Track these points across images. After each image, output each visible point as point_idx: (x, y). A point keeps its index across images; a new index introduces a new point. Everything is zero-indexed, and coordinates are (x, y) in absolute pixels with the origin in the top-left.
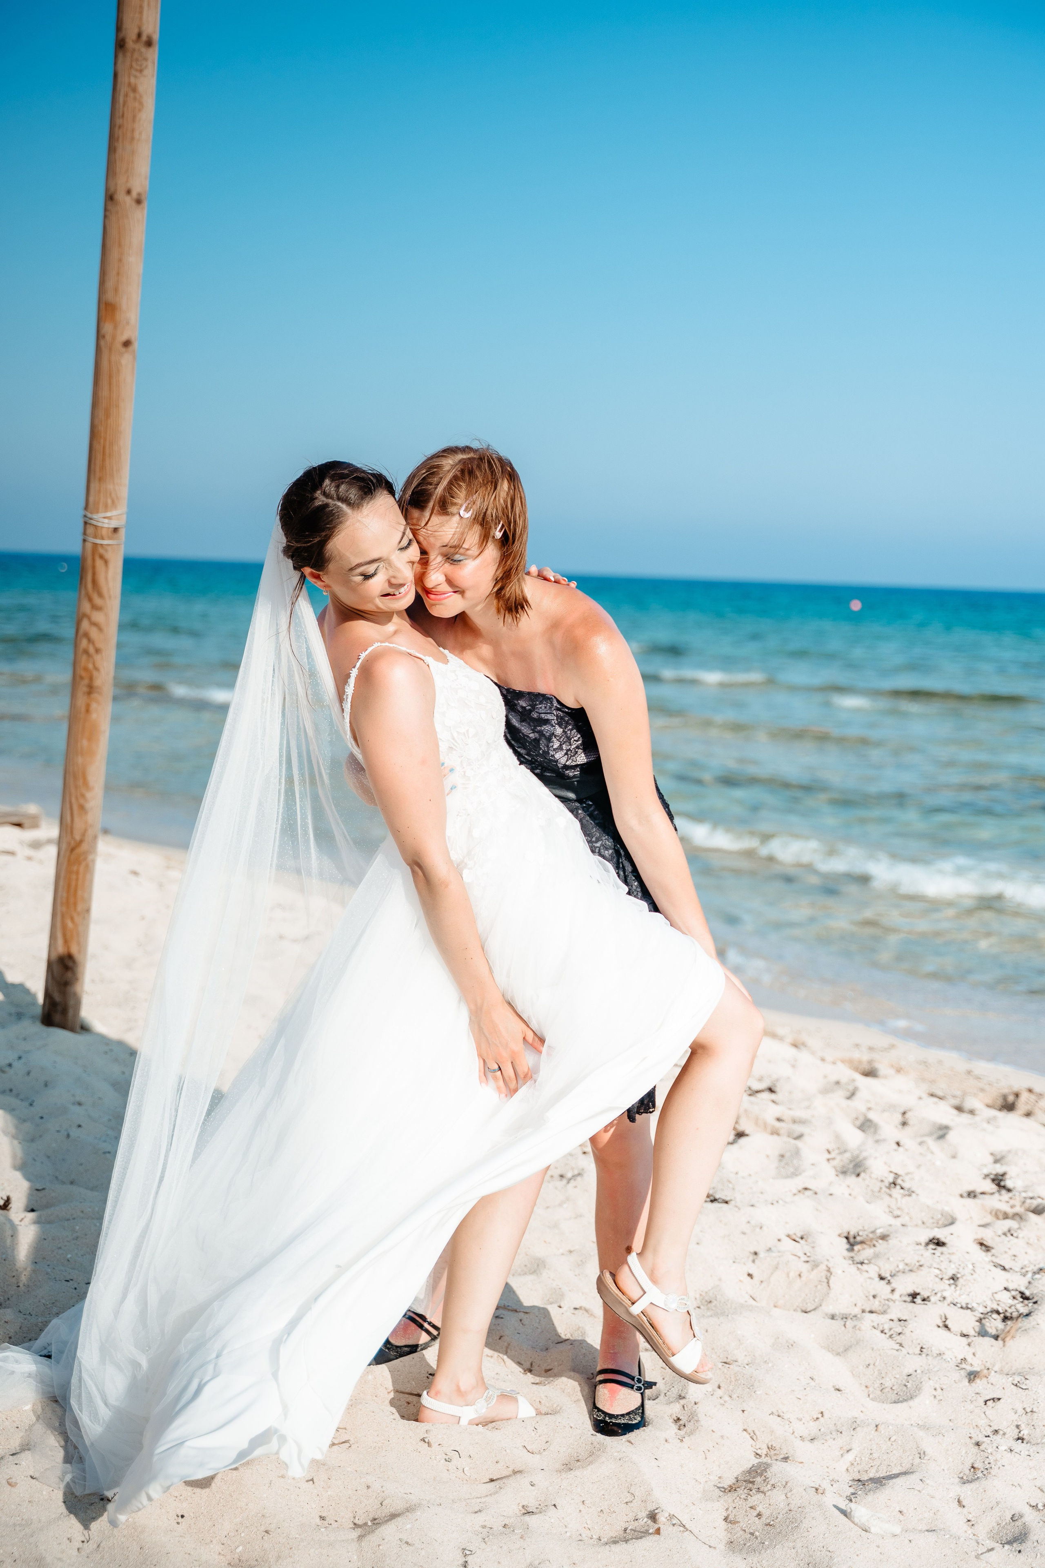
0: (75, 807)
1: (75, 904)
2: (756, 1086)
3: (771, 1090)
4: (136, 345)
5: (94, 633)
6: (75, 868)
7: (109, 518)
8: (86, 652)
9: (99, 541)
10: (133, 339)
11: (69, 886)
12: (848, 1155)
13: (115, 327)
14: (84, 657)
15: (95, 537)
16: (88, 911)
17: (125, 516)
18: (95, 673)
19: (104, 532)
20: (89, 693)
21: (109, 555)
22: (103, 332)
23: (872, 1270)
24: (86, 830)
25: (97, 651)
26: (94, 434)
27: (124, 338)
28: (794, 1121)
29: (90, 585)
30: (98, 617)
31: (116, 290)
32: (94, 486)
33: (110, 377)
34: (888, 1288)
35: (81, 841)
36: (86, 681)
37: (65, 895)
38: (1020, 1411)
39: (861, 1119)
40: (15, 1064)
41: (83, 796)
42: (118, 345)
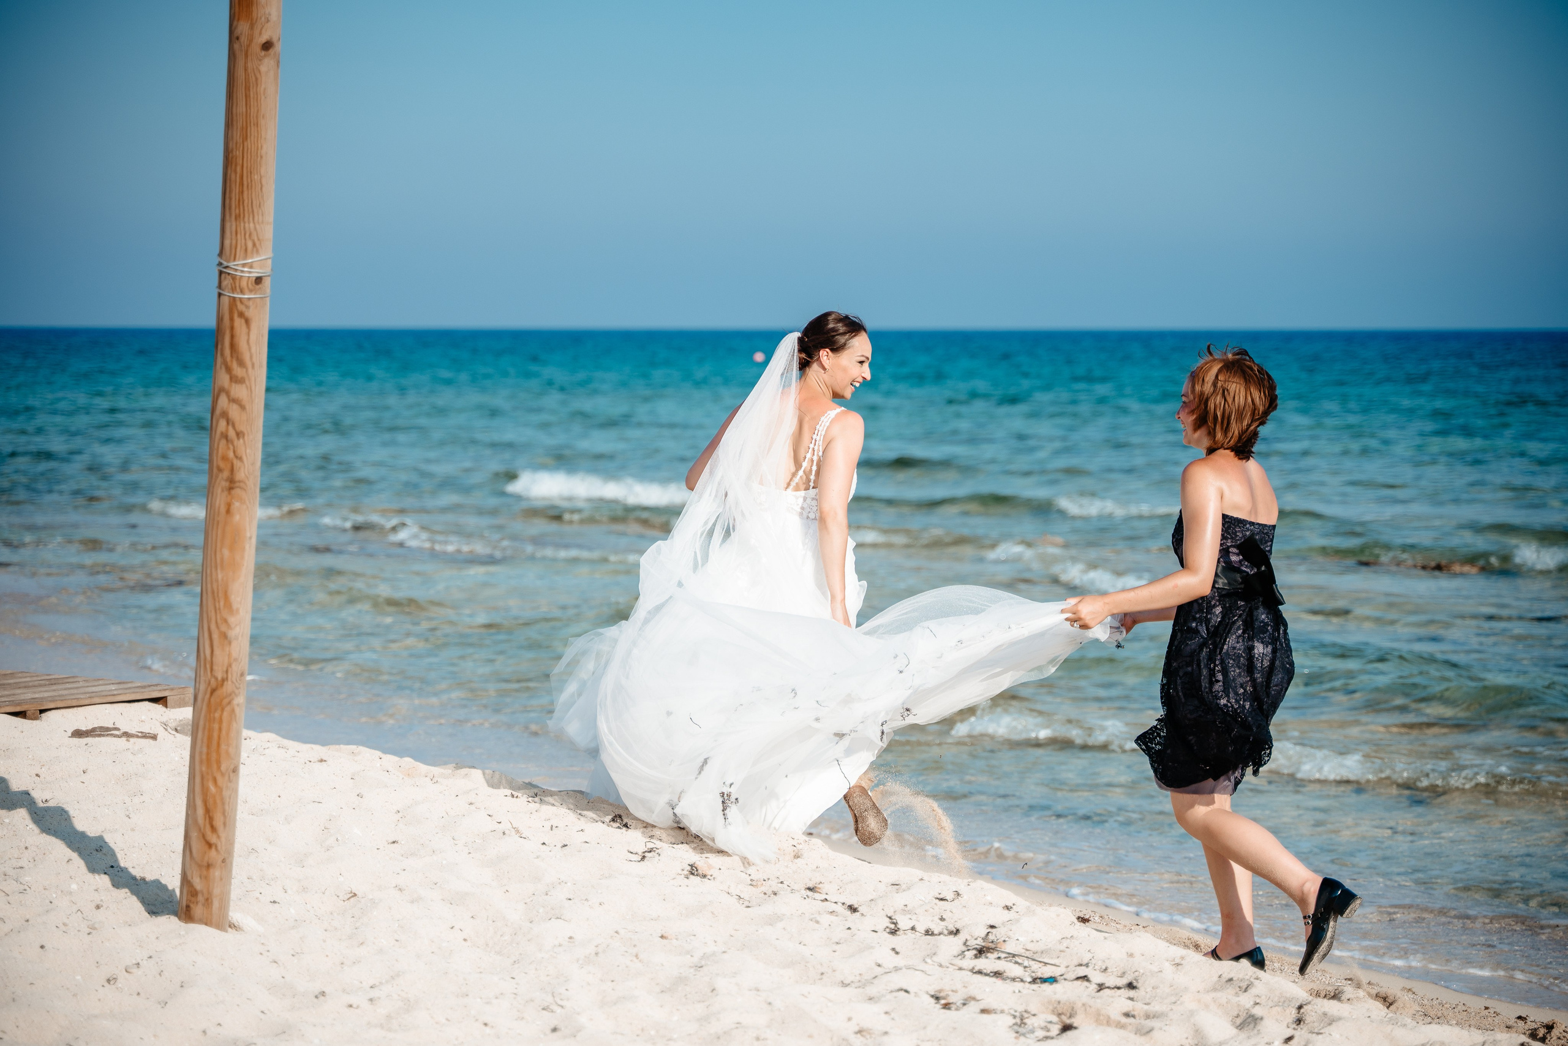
0: (215, 636)
1: (219, 763)
2: (1111, 981)
4: (279, 47)
5: (234, 411)
6: (217, 715)
7: (251, 266)
8: (225, 436)
9: (237, 295)
10: (275, 40)
11: (210, 738)
13: (253, 27)
14: (223, 442)
15: (233, 290)
16: (235, 770)
17: (270, 262)
18: (237, 464)
19: (244, 283)
20: (230, 489)
21: (250, 313)
22: (238, 32)
24: (230, 665)
25: (239, 434)
26: (229, 161)
27: (264, 39)
29: (227, 351)
30: (239, 391)
32: (230, 226)
33: (247, 88)
35: (223, 680)
36: (226, 474)
37: (205, 750)
39: (1243, 1016)
40: (144, 963)
41: (226, 621)
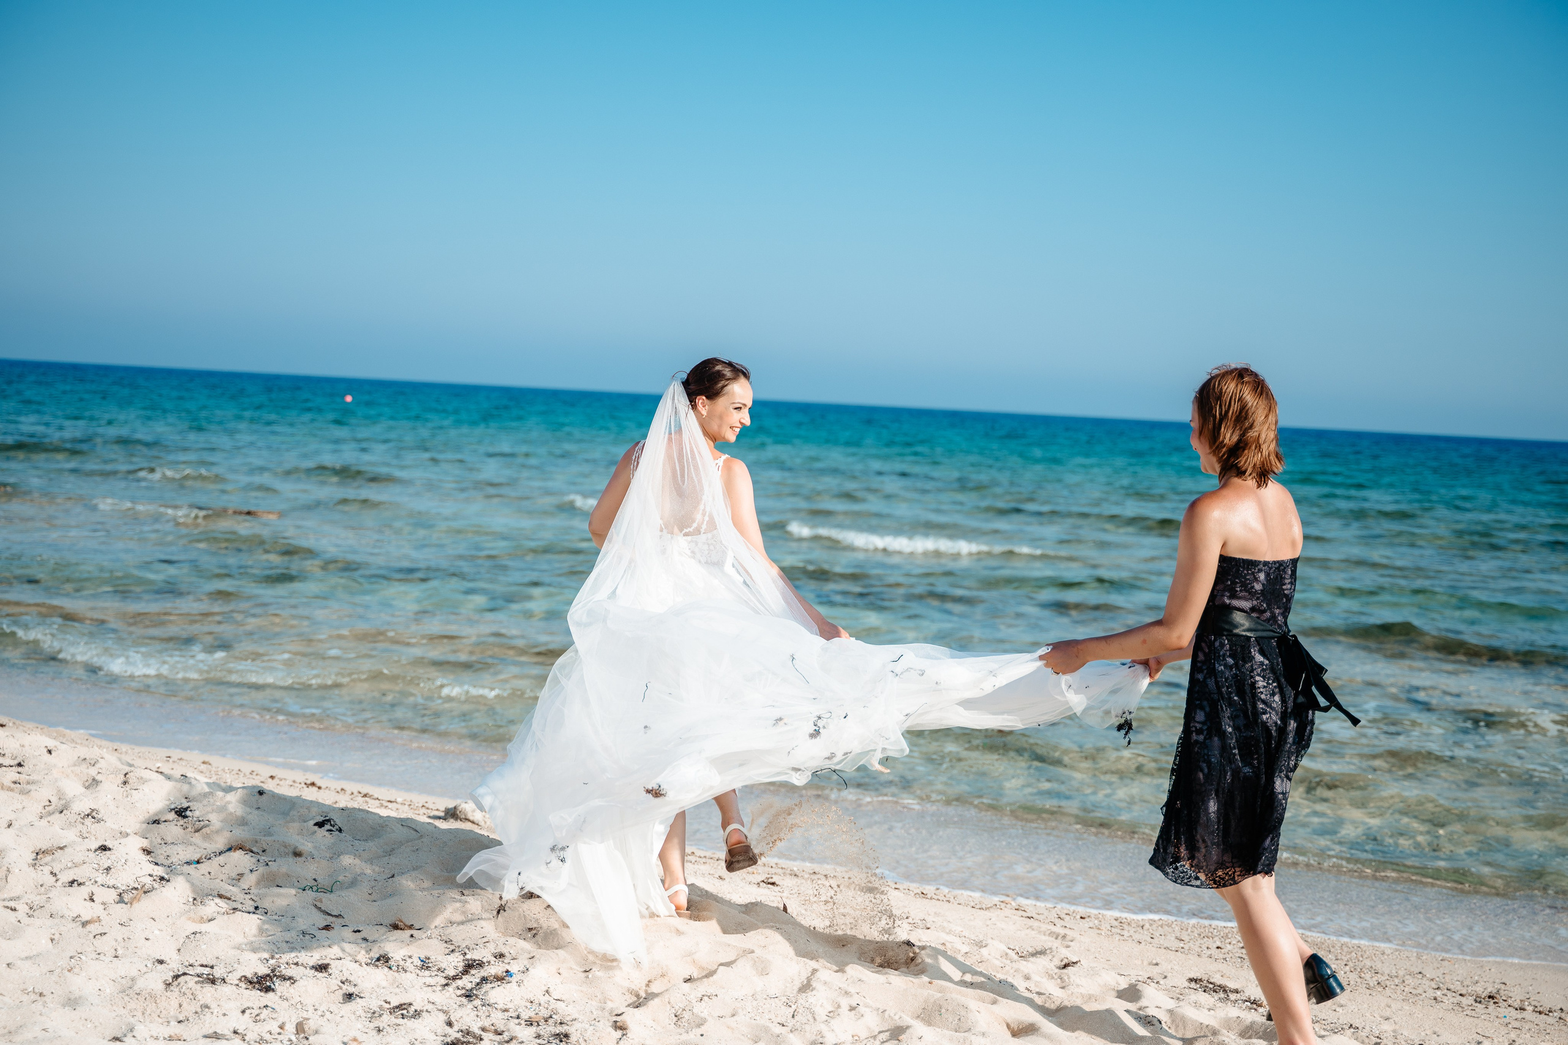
3: (20, 765)
12: (64, 801)
23: (47, 870)
28: (28, 783)
34: (54, 879)
38: (120, 939)
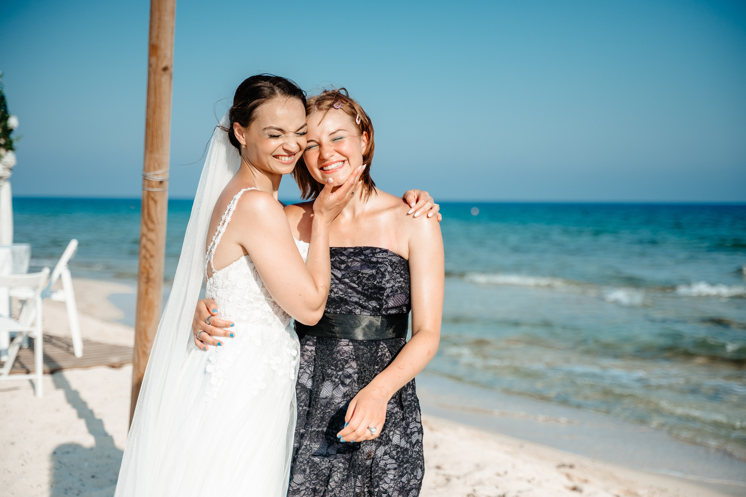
0: (141, 353)
4: (173, 70)
5: (149, 245)
7: (157, 175)
8: (145, 257)
9: (151, 189)
10: (169, 66)
13: (158, 59)
14: (144, 261)
15: (149, 186)
17: (167, 174)
18: (151, 270)
19: (154, 184)
20: (148, 282)
21: (157, 198)
22: (152, 63)
25: (152, 256)
26: (148, 125)
27: (164, 65)
29: (146, 216)
30: (151, 235)
31: (158, 37)
32: (149, 155)
33: (155, 90)
36: (145, 275)
41: (145, 346)
42: (160, 70)
